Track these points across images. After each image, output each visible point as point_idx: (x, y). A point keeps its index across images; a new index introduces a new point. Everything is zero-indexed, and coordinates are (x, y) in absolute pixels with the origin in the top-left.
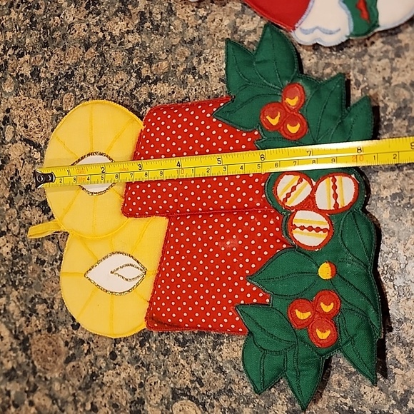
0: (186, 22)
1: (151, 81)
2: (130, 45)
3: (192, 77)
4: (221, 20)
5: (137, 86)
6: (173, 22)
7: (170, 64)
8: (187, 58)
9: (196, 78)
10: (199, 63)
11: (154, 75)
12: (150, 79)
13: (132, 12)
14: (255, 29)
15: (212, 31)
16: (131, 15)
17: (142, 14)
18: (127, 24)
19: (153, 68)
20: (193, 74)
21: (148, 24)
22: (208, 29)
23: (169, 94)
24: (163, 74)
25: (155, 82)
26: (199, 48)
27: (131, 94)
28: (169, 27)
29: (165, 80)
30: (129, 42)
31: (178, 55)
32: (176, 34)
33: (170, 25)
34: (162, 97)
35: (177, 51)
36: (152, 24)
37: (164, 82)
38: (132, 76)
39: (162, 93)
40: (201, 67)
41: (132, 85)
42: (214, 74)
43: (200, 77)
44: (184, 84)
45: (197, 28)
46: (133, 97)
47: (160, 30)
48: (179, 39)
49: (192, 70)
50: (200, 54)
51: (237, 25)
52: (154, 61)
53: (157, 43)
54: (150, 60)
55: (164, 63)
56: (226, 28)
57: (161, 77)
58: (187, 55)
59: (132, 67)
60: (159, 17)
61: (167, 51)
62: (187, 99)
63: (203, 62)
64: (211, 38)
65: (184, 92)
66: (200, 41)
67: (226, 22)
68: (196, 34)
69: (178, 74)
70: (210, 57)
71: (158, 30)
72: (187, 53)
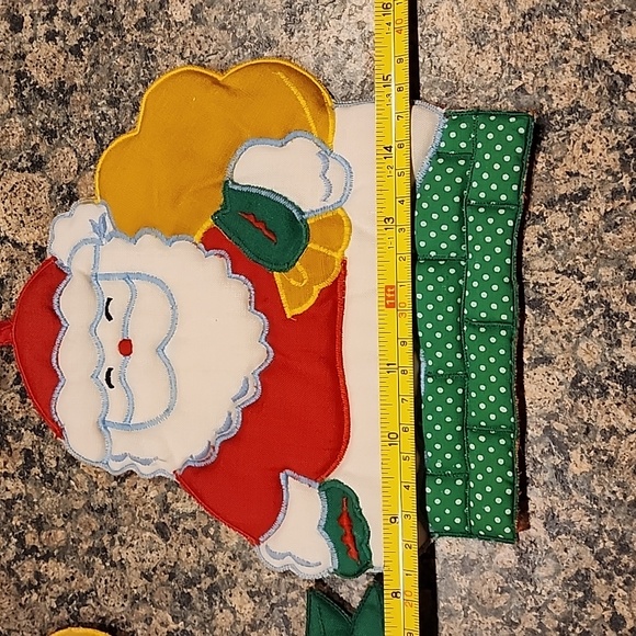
0: (94, 479)
1: (39, 555)
2: (9, 496)
3: (100, 561)
4: (146, 489)
5: (17, 558)
6: (74, 475)
7: (68, 535)
8: (93, 532)
9: (108, 564)
10: (112, 543)
11: (44, 547)
12: (38, 551)
13: (13, 446)
14: (194, 513)
15: (131, 502)
16: (10, 450)
17: (28, 453)
18: (5, 463)
19: (43, 537)
20: (103, 558)
21: (36, 470)
22: (126, 498)
23: (66, 580)
24: (59, 548)
25: (46, 558)
26: (113, 522)
27: (9, 568)
28: (68, 482)
29: (61, 558)
30: (7, 490)
31: (81, 525)
32: (79, 494)
33: (70, 478)
34: (56, 581)
35: (80, 519)
36: (43, 472)
37: (58, 561)
38: (10, 541)
39: (56, 575)
40: (115, 551)
41: (11, 555)
42: (133, 564)
43: (113, 565)
44: (88, 569)
45: (110, 492)
46: (11, 573)
47: (55, 484)
48: (83, 502)
49: (101, 552)
50: (113, 531)
51: (169, 501)
52: (45, 526)
53: (49, 501)
54: (40, 524)
55: (60, 533)
56: (153, 501)
57: (55, 552)
58: (94, 528)
59: (11, 528)
60: (54, 463)
61: (64, 516)
62: (94, 593)
63: (117, 543)
64: (130, 511)
65: (89, 581)
66: (114, 512)
67: (153, 493)
68: (108, 501)
69: (80, 553)
70: (129, 539)
71: (51, 482)
72: (96, 526)
